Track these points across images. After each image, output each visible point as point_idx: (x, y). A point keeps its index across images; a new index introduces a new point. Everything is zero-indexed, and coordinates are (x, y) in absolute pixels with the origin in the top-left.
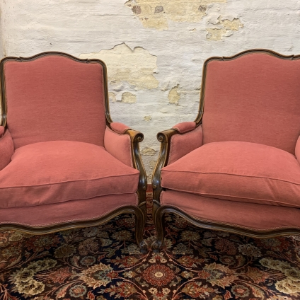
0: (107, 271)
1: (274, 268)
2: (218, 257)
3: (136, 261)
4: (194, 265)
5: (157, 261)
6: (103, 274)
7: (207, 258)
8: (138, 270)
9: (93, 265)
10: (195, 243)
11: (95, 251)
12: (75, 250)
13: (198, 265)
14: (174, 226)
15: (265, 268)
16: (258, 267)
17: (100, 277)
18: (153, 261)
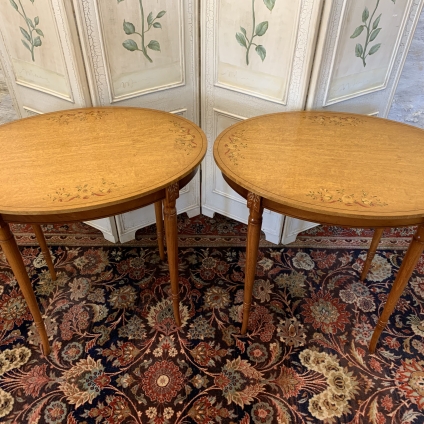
0: (95, 373)
1: (316, 369)
2: (247, 345)
3: (137, 352)
4: (211, 363)
5: (163, 353)
6: (91, 378)
7: (232, 347)
8: (137, 372)
9: (78, 361)
10: (221, 314)
11: (83, 331)
12: (56, 328)
13: (217, 362)
14: (198, 276)
15: (304, 368)
16: (295, 367)
17: (85, 385)
18: (158, 352)
